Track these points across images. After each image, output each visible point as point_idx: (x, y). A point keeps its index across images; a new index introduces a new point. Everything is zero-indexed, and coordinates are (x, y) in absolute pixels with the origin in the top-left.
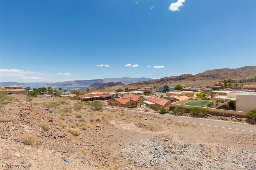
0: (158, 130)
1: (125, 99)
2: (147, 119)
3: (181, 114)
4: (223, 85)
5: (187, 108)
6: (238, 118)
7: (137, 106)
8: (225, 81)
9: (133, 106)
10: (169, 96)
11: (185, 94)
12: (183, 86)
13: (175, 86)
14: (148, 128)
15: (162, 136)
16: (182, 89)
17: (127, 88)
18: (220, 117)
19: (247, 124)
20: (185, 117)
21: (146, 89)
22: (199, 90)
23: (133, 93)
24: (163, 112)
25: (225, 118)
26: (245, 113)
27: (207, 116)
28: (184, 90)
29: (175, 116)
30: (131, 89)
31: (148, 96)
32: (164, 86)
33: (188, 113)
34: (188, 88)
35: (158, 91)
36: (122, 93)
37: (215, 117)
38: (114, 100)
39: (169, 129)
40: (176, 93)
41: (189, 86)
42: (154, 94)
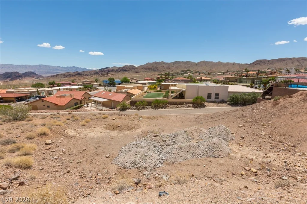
0: (135, 127)
1: (62, 99)
2: (115, 119)
3: (143, 108)
5: (148, 101)
6: (188, 105)
7: (82, 106)
9: (77, 106)
10: (121, 90)
11: (137, 88)
12: (130, 78)
13: (122, 79)
14: (125, 129)
15: (148, 133)
16: (129, 81)
17: (54, 82)
18: (176, 105)
19: (193, 108)
20: (148, 110)
21: (85, 83)
22: (146, 83)
23: (67, 89)
24: (124, 109)
25: (179, 106)
26: (191, 100)
27: (166, 106)
28: (131, 83)
29: (138, 111)
30: (60, 83)
31: (91, 91)
32: (109, 79)
33: (150, 105)
34: (135, 81)
35: (102, 85)
36: (47, 89)
37: (172, 106)
38: (41, 101)
39: (145, 125)
40: (128, 86)
41: (136, 79)
42: (97, 89)
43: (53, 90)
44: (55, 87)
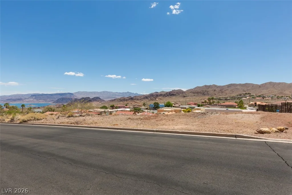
4: (208, 102)
8: (209, 98)
10: (160, 113)
11: (174, 111)
12: (173, 103)
13: (166, 103)
16: (172, 106)
21: (135, 106)
22: (187, 107)
28: (174, 107)
30: (118, 106)
31: (138, 113)
32: (154, 103)
34: (178, 105)
35: (148, 108)
36: (110, 110)
40: (166, 109)
41: (179, 103)
42: (144, 111)
43: (113, 111)
44: (114, 109)
